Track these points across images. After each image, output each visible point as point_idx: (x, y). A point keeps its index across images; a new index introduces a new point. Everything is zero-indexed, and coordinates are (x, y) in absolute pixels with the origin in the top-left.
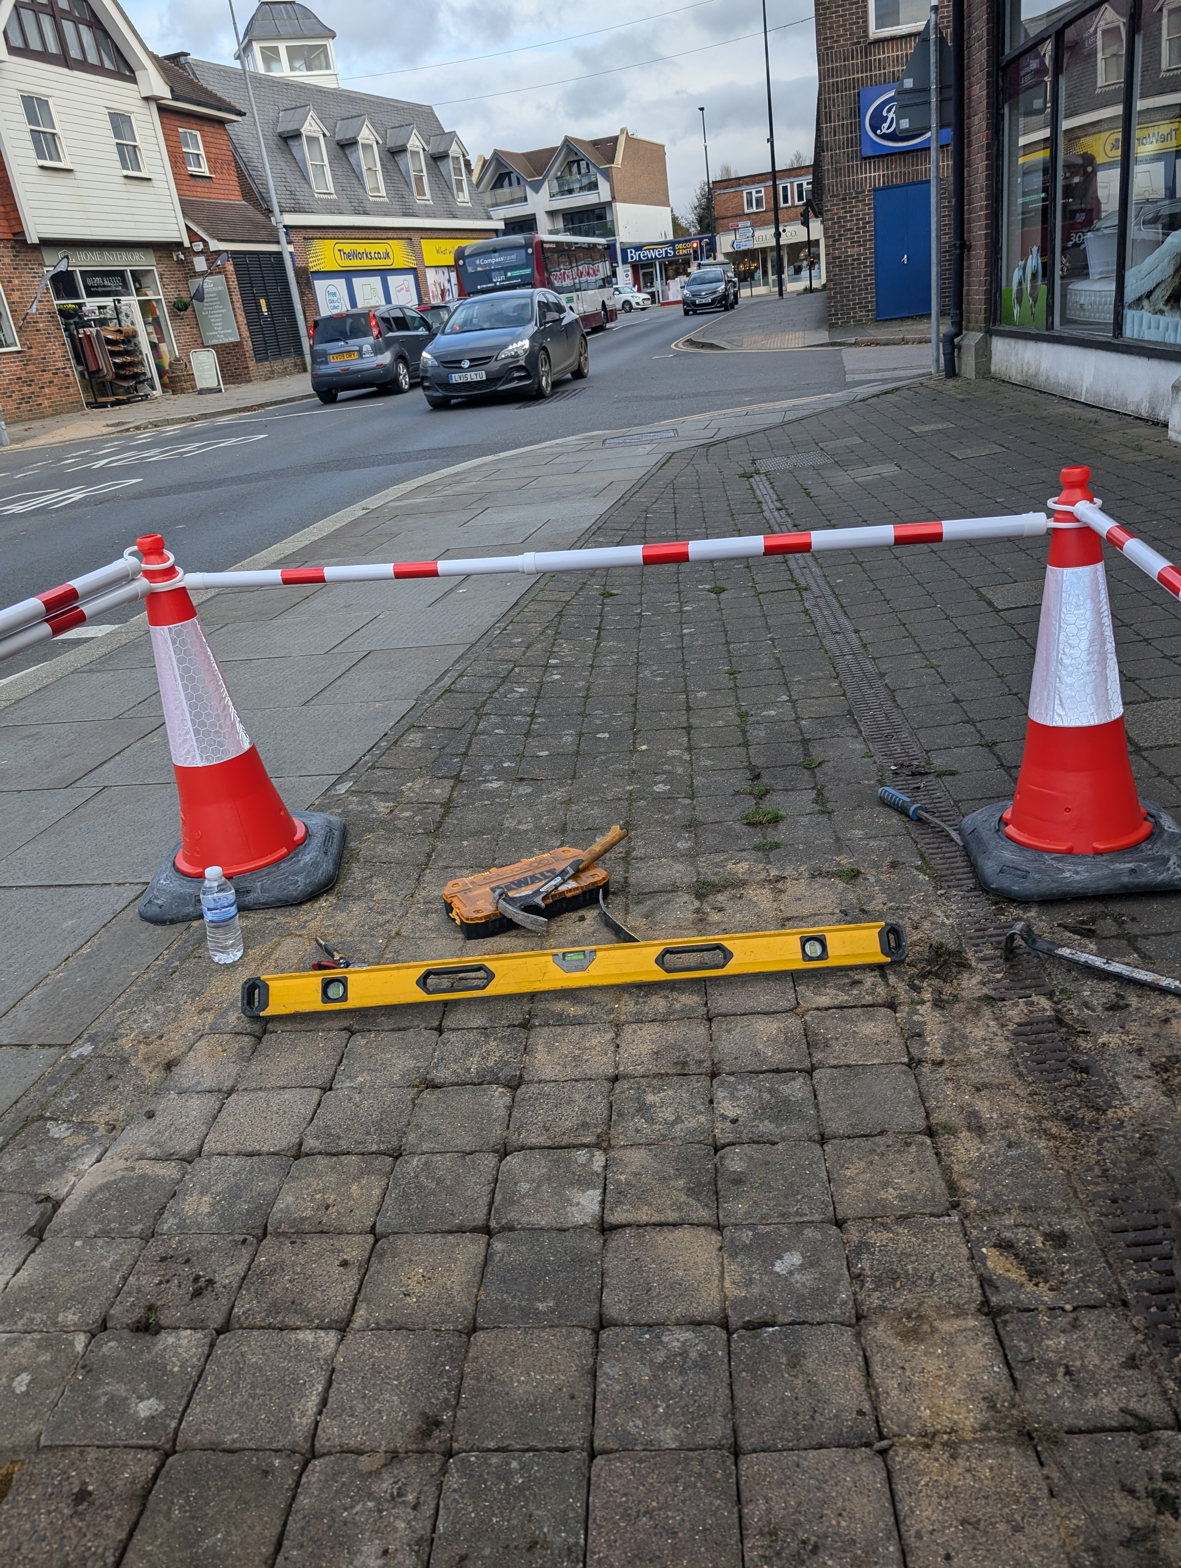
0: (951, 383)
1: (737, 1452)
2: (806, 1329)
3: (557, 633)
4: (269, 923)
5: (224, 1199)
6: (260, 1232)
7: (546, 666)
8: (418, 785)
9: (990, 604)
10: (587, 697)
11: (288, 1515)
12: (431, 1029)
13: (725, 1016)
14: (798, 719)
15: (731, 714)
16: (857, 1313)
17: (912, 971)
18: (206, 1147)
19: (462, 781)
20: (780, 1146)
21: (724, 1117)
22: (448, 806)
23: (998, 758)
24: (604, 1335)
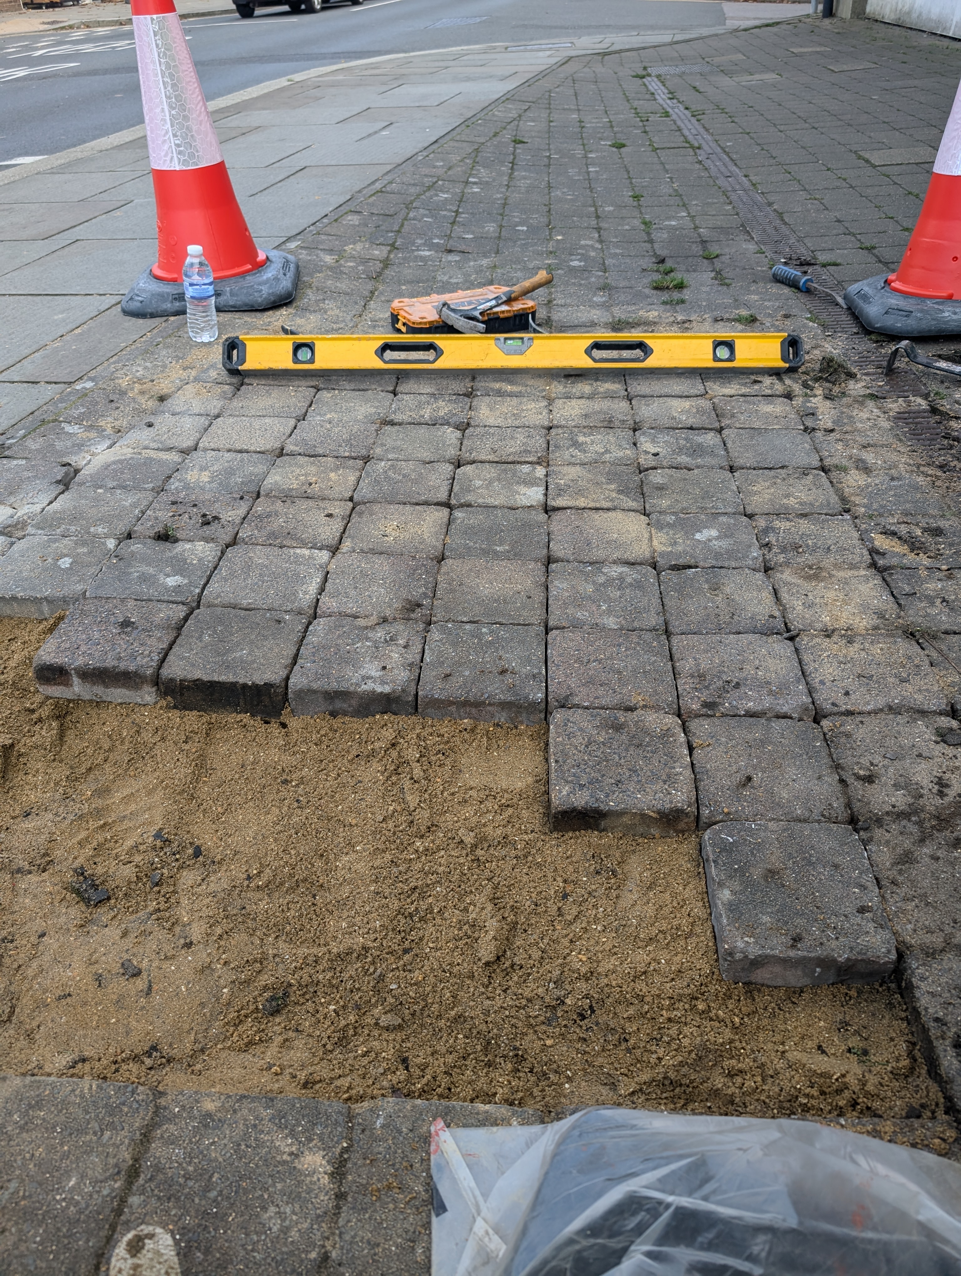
0: (827, 21)
1: (668, 633)
2: (723, 571)
3: (474, 162)
4: (237, 321)
5: (220, 474)
6: (254, 495)
7: (467, 182)
8: (359, 246)
9: (867, 161)
10: (505, 204)
11: (300, 646)
12: (387, 391)
13: (644, 397)
14: (696, 228)
15: (637, 222)
16: (765, 565)
17: (804, 377)
18: (201, 445)
19: (397, 249)
20: (696, 471)
21: (647, 452)
22: (386, 263)
23: (877, 257)
24: (553, 566)
